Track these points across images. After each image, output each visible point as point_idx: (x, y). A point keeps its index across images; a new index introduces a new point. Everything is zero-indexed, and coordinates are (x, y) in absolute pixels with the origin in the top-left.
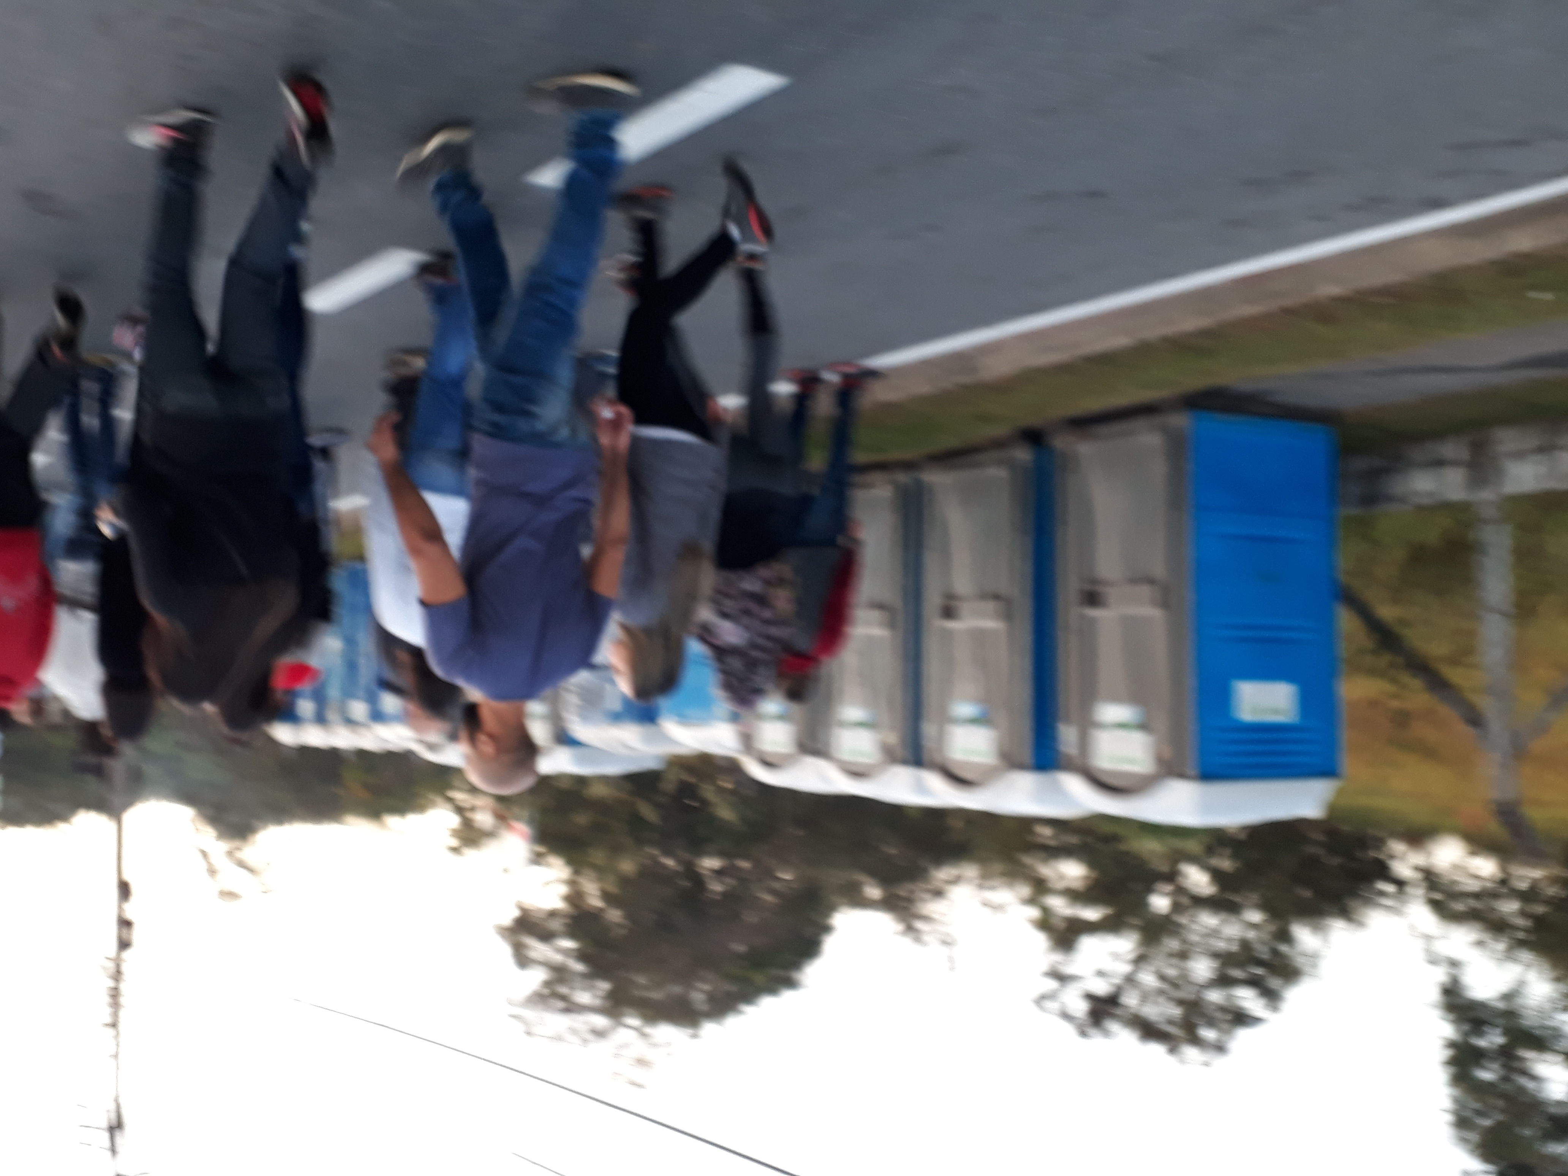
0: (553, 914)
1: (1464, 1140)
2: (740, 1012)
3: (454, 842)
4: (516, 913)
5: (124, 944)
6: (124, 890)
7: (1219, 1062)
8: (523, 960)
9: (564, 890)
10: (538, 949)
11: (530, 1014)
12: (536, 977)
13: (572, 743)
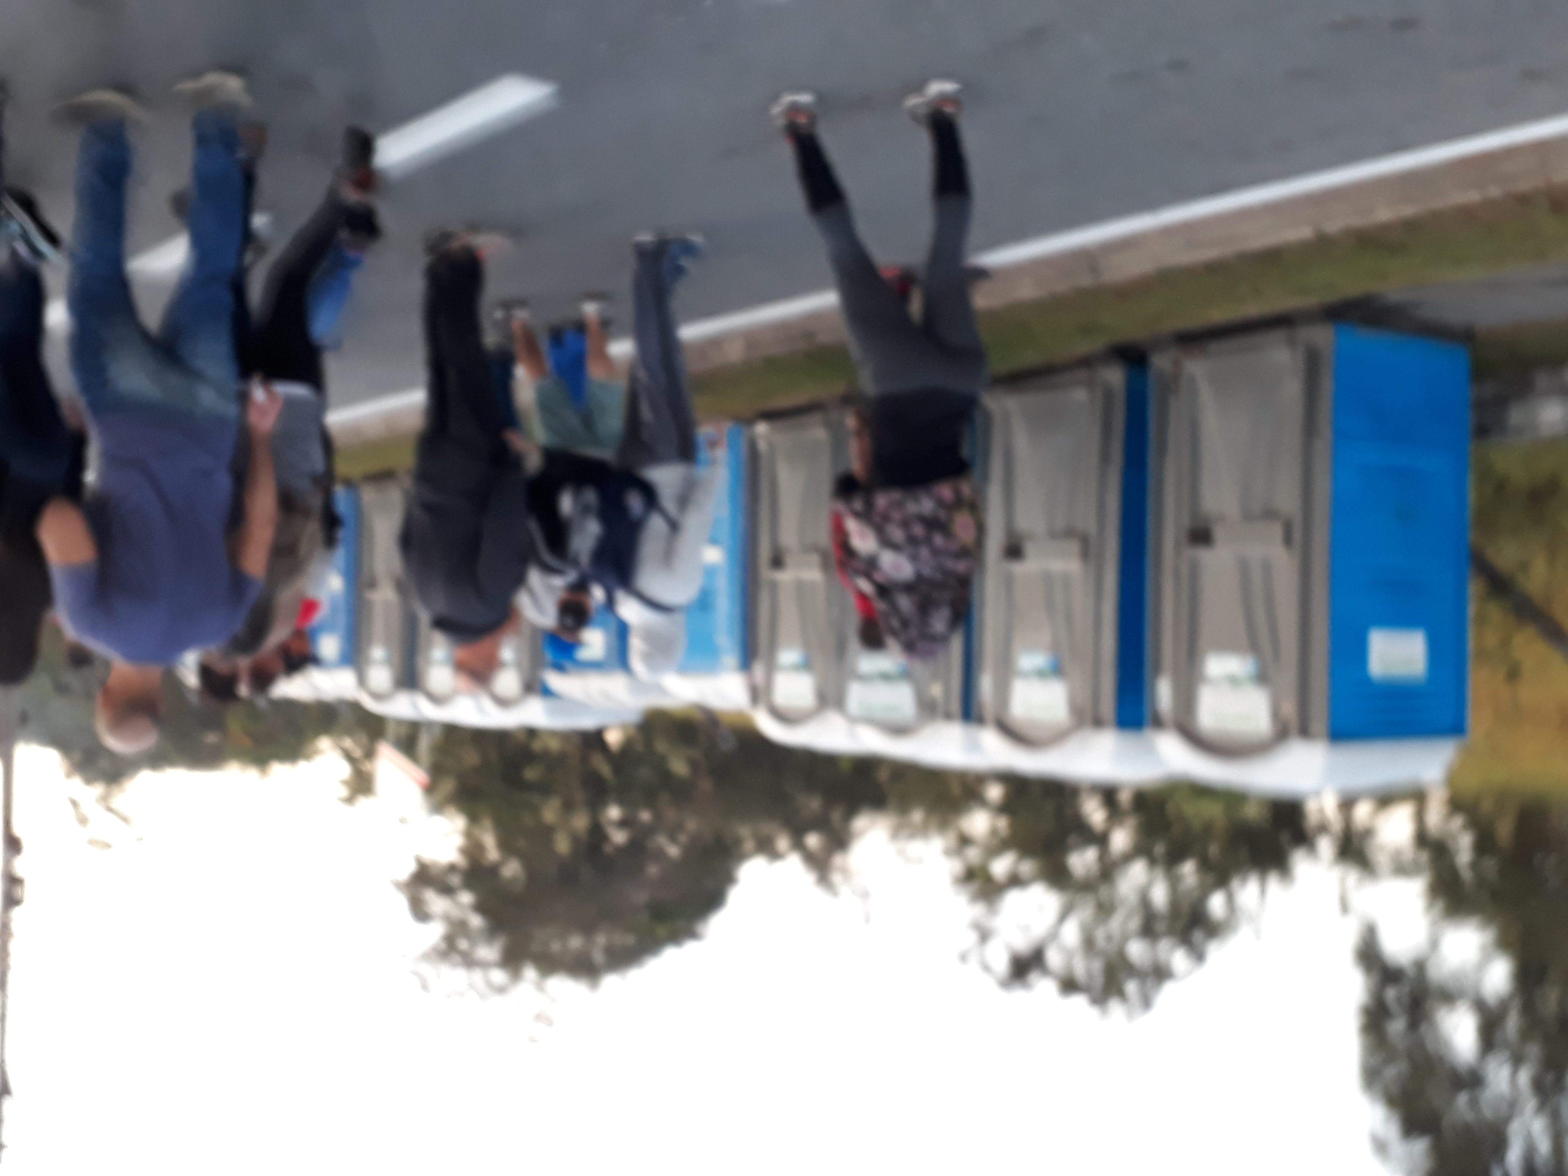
0: (452, 868)
5: (11, 902)
6: (12, 845)
8: (420, 912)
10: (437, 903)
12: (435, 932)
13: (546, 692)
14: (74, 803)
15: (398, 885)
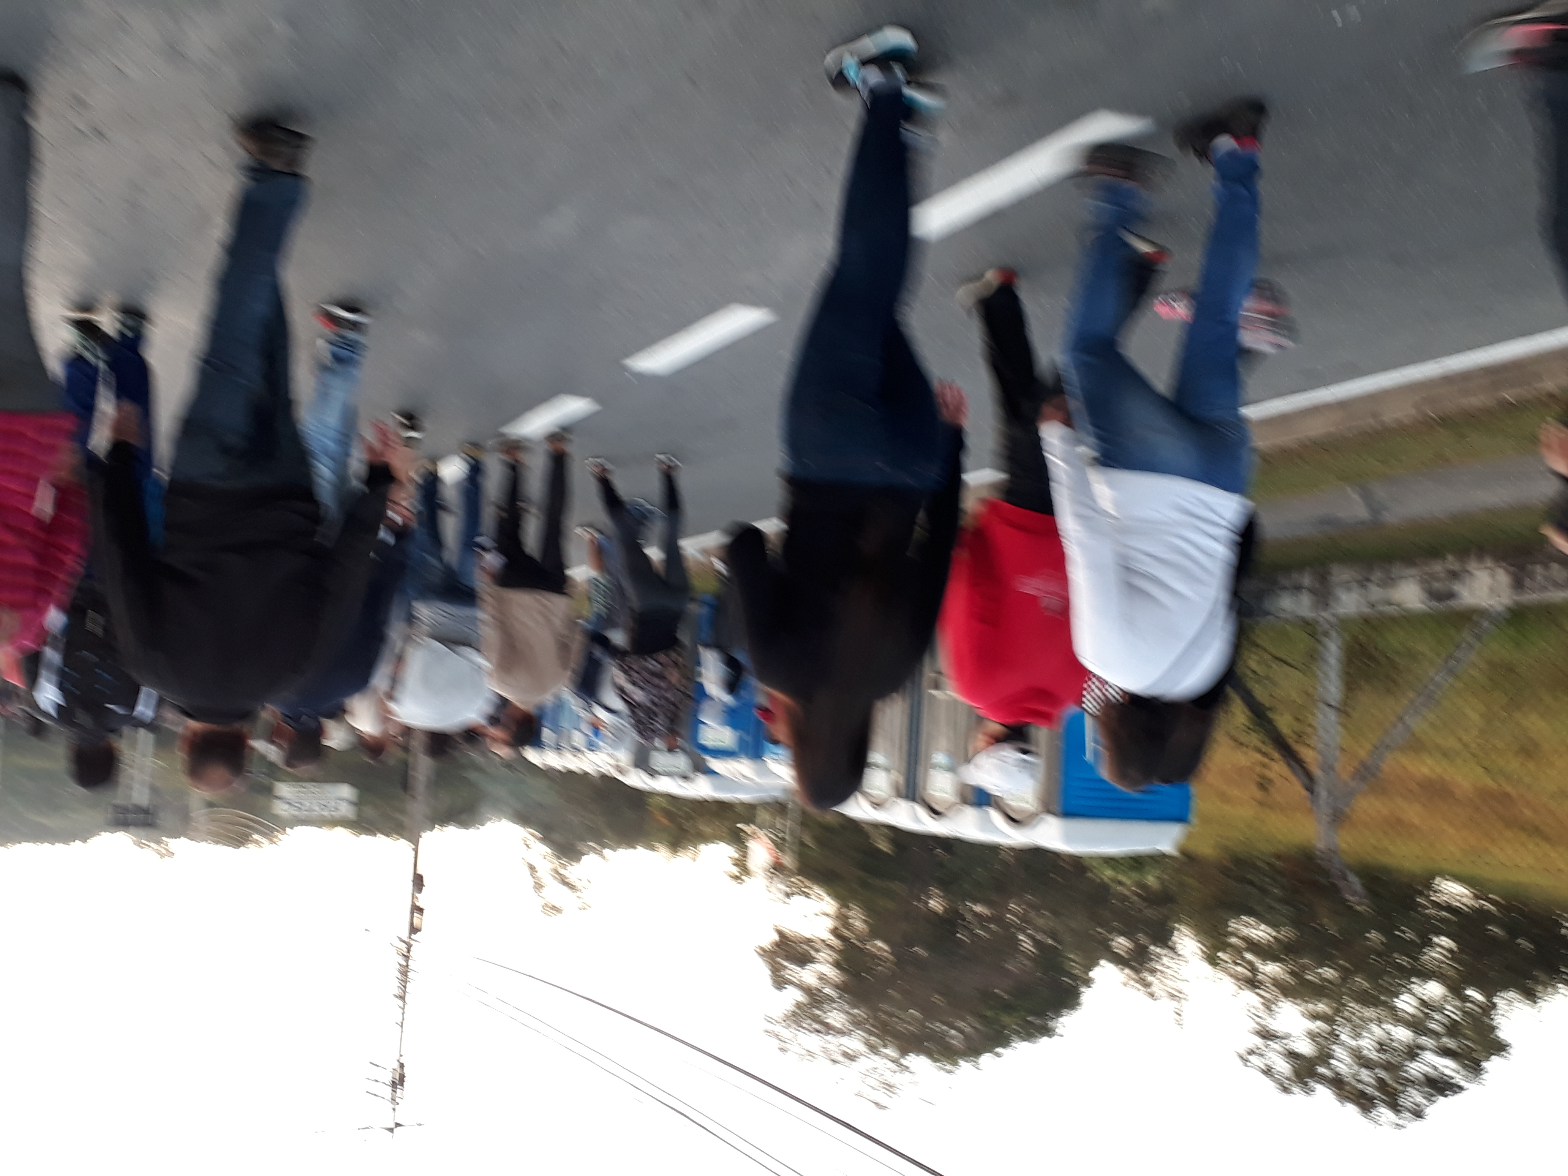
0: (815, 942)
4: (776, 937)
5: (414, 930)
6: (418, 882)
7: (1414, 1126)
8: (780, 982)
9: (830, 923)
10: (794, 972)
11: (785, 1032)
12: (792, 996)
14: (532, 868)
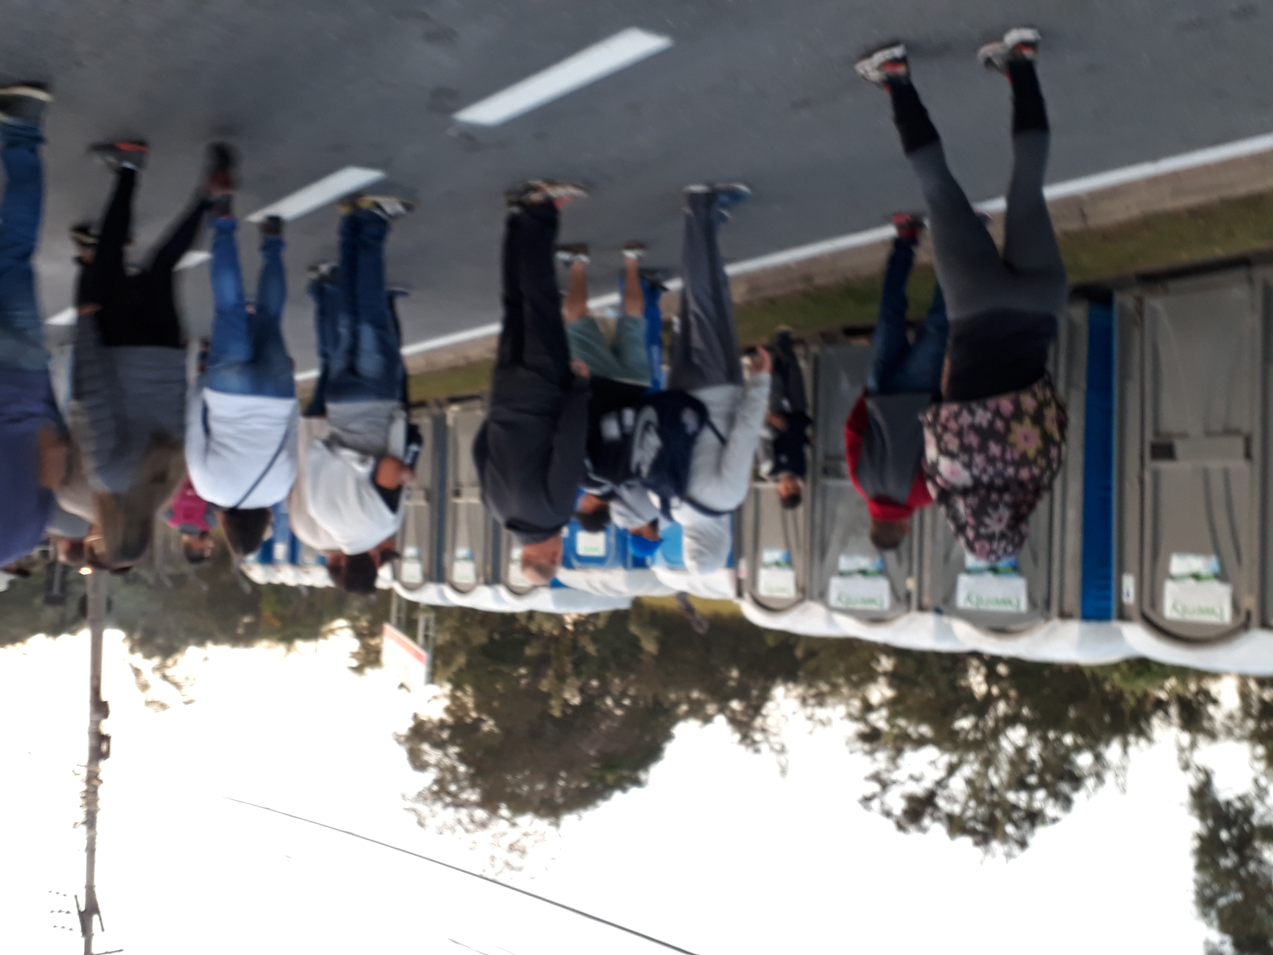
1: (1205, 915)
2: (596, 806)
3: (355, 663)
4: (411, 724)
5: (102, 755)
7: (1022, 854)
8: (418, 763)
9: (446, 702)
11: (422, 808)
12: (429, 777)
13: (556, 584)
14: (137, 673)
15: (398, 738)
